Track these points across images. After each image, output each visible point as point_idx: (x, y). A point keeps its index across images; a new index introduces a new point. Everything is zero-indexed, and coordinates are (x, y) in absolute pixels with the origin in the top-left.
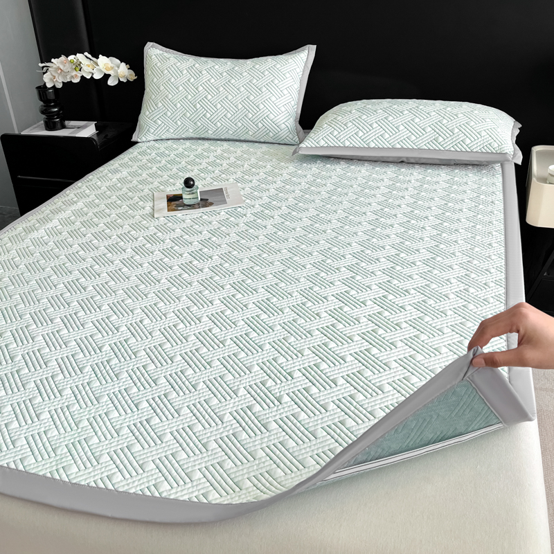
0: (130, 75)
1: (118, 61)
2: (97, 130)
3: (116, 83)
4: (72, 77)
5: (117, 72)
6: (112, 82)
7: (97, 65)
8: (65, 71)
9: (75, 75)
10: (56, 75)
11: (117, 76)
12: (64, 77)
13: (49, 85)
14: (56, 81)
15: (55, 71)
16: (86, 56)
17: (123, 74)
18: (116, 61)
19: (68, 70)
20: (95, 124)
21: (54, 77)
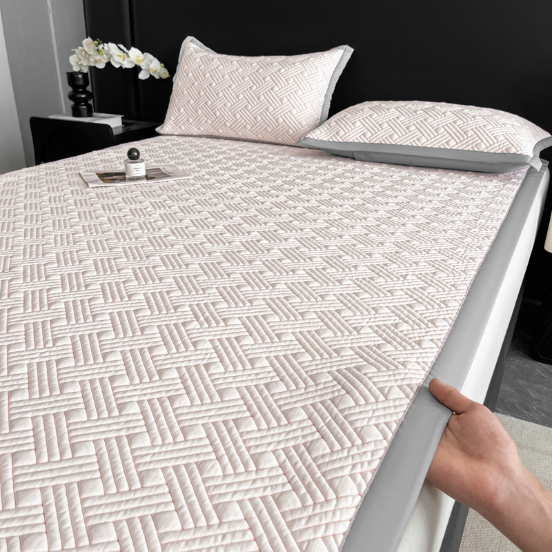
0: (164, 73)
3: (147, 77)
4: (96, 61)
5: (148, 66)
6: (143, 76)
7: (128, 57)
8: (89, 53)
9: (99, 60)
10: (82, 58)
11: (148, 70)
12: (88, 61)
13: (76, 69)
14: (81, 64)
15: (81, 54)
16: (119, 48)
17: (155, 70)
18: (150, 57)
19: (92, 52)
20: (122, 118)
21: (80, 60)
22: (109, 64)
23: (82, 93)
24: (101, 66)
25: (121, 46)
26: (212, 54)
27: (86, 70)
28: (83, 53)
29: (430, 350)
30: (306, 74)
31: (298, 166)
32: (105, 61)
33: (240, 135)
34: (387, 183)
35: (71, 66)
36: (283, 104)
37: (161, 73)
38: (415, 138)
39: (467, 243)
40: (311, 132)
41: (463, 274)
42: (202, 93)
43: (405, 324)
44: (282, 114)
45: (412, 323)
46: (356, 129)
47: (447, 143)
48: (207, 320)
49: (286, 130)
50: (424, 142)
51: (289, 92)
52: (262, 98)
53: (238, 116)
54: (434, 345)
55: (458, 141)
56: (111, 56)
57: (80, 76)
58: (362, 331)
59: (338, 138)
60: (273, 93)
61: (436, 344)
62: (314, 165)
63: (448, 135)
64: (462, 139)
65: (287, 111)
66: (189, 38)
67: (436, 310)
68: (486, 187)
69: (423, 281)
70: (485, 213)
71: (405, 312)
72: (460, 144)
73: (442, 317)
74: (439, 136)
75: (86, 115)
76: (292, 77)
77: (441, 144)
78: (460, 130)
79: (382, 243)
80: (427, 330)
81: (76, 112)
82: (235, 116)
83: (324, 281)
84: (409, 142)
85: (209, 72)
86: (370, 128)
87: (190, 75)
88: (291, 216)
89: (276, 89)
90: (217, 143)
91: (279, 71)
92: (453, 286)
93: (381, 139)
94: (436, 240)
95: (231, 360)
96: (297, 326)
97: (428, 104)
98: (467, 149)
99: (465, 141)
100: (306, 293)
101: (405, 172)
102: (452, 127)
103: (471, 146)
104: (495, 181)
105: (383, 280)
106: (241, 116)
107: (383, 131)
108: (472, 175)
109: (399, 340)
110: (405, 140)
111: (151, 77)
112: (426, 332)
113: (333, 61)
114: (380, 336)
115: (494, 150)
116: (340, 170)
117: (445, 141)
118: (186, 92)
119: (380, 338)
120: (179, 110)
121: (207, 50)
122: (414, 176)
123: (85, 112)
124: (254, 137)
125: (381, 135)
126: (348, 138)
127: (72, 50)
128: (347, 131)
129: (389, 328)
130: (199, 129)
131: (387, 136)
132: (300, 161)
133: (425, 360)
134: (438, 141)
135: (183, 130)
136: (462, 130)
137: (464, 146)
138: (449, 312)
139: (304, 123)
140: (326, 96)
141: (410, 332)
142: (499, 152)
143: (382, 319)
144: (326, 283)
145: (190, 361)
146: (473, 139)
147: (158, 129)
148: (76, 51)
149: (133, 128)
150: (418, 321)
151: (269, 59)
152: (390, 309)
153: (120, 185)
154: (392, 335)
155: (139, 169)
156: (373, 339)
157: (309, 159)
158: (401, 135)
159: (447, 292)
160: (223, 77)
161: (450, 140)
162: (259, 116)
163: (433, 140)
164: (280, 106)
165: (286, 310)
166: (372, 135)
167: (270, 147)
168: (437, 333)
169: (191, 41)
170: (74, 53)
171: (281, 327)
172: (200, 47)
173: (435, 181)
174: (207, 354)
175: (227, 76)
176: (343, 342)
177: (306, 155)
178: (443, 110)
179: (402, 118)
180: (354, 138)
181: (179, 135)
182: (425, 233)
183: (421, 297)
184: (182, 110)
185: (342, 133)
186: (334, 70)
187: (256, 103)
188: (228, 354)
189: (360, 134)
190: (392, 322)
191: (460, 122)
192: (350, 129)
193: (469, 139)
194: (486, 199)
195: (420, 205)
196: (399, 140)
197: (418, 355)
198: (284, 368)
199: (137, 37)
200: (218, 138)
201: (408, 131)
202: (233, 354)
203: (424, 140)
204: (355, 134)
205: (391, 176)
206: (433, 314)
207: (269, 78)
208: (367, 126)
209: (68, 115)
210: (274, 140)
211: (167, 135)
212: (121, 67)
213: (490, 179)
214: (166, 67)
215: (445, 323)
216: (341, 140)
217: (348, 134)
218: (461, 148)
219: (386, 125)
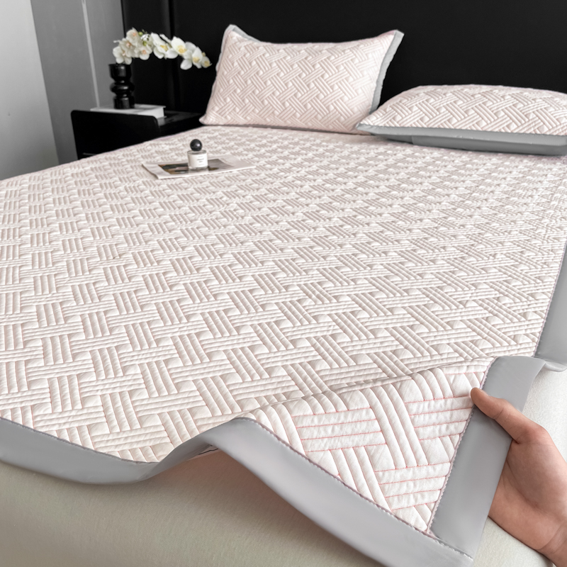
0: (206, 62)
3: (189, 66)
4: (140, 53)
5: (191, 55)
6: (185, 66)
7: (171, 47)
8: (134, 44)
9: (144, 51)
10: (126, 50)
11: (191, 60)
12: (133, 52)
13: (119, 61)
14: (125, 56)
15: (125, 45)
16: (161, 38)
17: (197, 59)
18: (192, 46)
19: (136, 44)
20: (164, 109)
21: (124, 52)
22: (152, 55)
23: (124, 85)
24: (145, 57)
25: (163, 36)
26: (256, 43)
27: (129, 62)
28: (128, 45)
29: (536, 322)
30: (357, 61)
31: (356, 152)
32: (149, 52)
33: (289, 123)
34: (450, 167)
35: (115, 58)
36: (333, 91)
37: (203, 62)
38: (475, 122)
39: (546, 224)
40: (367, 118)
41: (551, 253)
42: (249, 82)
43: (507, 298)
44: (333, 101)
45: (512, 297)
46: (413, 114)
47: (508, 126)
48: (318, 297)
49: (337, 117)
50: (484, 126)
51: (340, 79)
52: (312, 85)
53: (287, 104)
54: (539, 317)
55: (519, 124)
56: (154, 46)
57: (123, 68)
58: (468, 305)
59: (396, 123)
60: (323, 81)
61: (540, 315)
62: (372, 151)
63: (509, 118)
64: (523, 122)
65: (338, 98)
66: (231, 27)
67: (533, 285)
68: (551, 169)
69: (512, 259)
70: (555, 195)
71: (503, 287)
72: (521, 128)
73: (541, 291)
74: (499, 120)
75: (128, 107)
76: (343, 64)
77: (501, 127)
78: (521, 113)
79: (463, 226)
80: (529, 303)
81: (118, 104)
82: (284, 104)
83: (417, 261)
84: (468, 126)
85: (255, 60)
86: (428, 113)
87: (236, 64)
88: (365, 202)
89: (327, 76)
90: (266, 132)
91: (329, 58)
92: (545, 263)
93: (439, 124)
94: (514, 222)
95: (353, 331)
96: (405, 301)
97: (485, 88)
98: (528, 132)
99: (527, 124)
100: (404, 272)
101: (465, 157)
102: (512, 111)
103: (532, 129)
104: (558, 164)
105: (475, 259)
106: (290, 105)
107: (441, 115)
108: (534, 158)
109: (505, 313)
110: (464, 124)
111: (194, 66)
112: (529, 305)
113: (383, 47)
114: (486, 309)
115: (557, 132)
116: (400, 155)
117: (506, 124)
118: (231, 81)
119: (486, 311)
120: (225, 100)
121: (250, 39)
122: (475, 161)
123: (127, 104)
124: (302, 125)
125: (439, 119)
126: (405, 123)
127: (115, 42)
128: (404, 116)
129: (493, 302)
130: (245, 118)
131: (445, 120)
132: (356, 147)
133: (533, 331)
134: (498, 125)
135: (229, 119)
136: (523, 113)
137: (525, 129)
138: (546, 287)
139: (356, 110)
140: (377, 82)
141: (513, 305)
142: (562, 134)
143: (483, 294)
144: (420, 263)
145: (317, 332)
146: (535, 122)
147: (201, 120)
148: (121, 42)
149: (175, 119)
150: (518, 295)
151: (317, 46)
152: (488, 285)
153: (187, 176)
154: (497, 308)
155: (201, 160)
156: (480, 312)
157: (364, 145)
158: (459, 119)
159: (540, 270)
160: (270, 65)
161: (511, 123)
162: (309, 104)
163: (493, 124)
164: (331, 93)
165: (391, 288)
166: (430, 119)
167: (321, 135)
168: (539, 305)
169: (234, 30)
170: (117, 44)
171: (390, 303)
172: (243, 36)
173: (497, 166)
174: (330, 326)
175: (274, 65)
176: (452, 315)
177: (361, 142)
178: (502, 93)
179: (460, 102)
180: (412, 123)
181: (224, 125)
182: (502, 215)
183: (515, 274)
184: (228, 100)
185: (399, 118)
186: (384, 56)
187: (305, 91)
188: (349, 326)
190: (493, 296)
191: (520, 105)
192: (407, 114)
193: (531, 122)
194: (554, 182)
195: (489, 189)
196: (457, 124)
197: (526, 327)
198: (406, 338)
199: (177, 26)
200: (265, 127)
201: (466, 115)
202: (354, 327)
203: (484, 124)
204: (412, 118)
205: (453, 161)
206: (531, 289)
207: (318, 66)
208: (424, 110)
209: (110, 107)
210: (324, 128)
211: (212, 125)
212: (163, 58)
213: (553, 161)
214: (207, 55)
215: (544, 296)
216: (398, 125)
217: (405, 119)
218: (522, 132)
219: (444, 110)
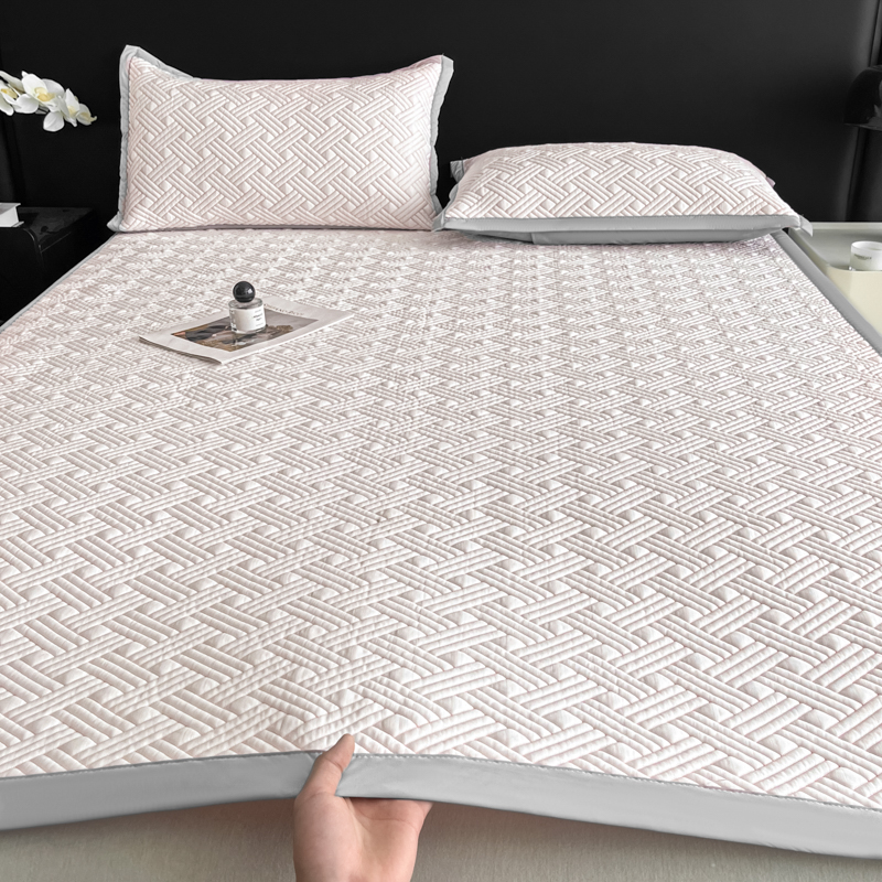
0: (83, 114)
1: (58, 87)
2: (20, 220)
6: (51, 124)
7: (22, 92)
11: (62, 114)
20: (17, 208)
30: (397, 111)
33: (291, 219)
36: (371, 163)
37: (81, 116)
38: (627, 205)
42: (207, 153)
44: (374, 179)
46: (527, 198)
47: (676, 207)
49: (383, 204)
50: (640, 209)
51: (378, 143)
52: (332, 154)
53: (289, 189)
55: (691, 203)
59: (503, 212)
60: (349, 146)
63: (673, 195)
64: (696, 199)
65: (382, 173)
66: (132, 50)
72: (695, 207)
74: (661, 198)
76: (376, 117)
77: (667, 209)
78: (688, 187)
82: (282, 188)
84: (619, 211)
85: (210, 116)
86: (550, 195)
87: (170, 121)
91: (349, 108)
93: (573, 210)
98: (706, 213)
99: (701, 202)
102: (674, 183)
103: (711, 209)
106: (295, 189)
107: (572, 197)
115: (746, 211)
117: (672, 204)
118: (168, 153)
120: (161, 186)
125: (572, 204)
126: (519, 212)
128: (514, 202)
130: (204, 216)
131: (581, 204)
134: (662, 206)
135: (172, 220)
136: (691, 186)
137: (702, 209)
139: (412, 191)
142: (753, 213)
146: (711, 198)
158: (602, 201)
160: (243, 122)
161: (678, 202)
162: (330, 187)
163: (654, 205)
164: (367, 166)
166: (557, 204)
169: (137, 55)
172: (159, 66)
175: (251, 121)
177: (449, 245)
179: (593, 174)
180: (529, 211)
184: (168, 186)
185: (506, 205)
187: (321, 165)
189: (537, 205)
191: (682, 174)
192: (518, 198)
193: (706, 198)
196: (602, 209)
201: (611, 195)
203: (642, 206)
204: (528, 205)
208: (544, 191)
216: (508, 216)
217: (517, 207)
218: (697, 213)
219: (572, 188)
